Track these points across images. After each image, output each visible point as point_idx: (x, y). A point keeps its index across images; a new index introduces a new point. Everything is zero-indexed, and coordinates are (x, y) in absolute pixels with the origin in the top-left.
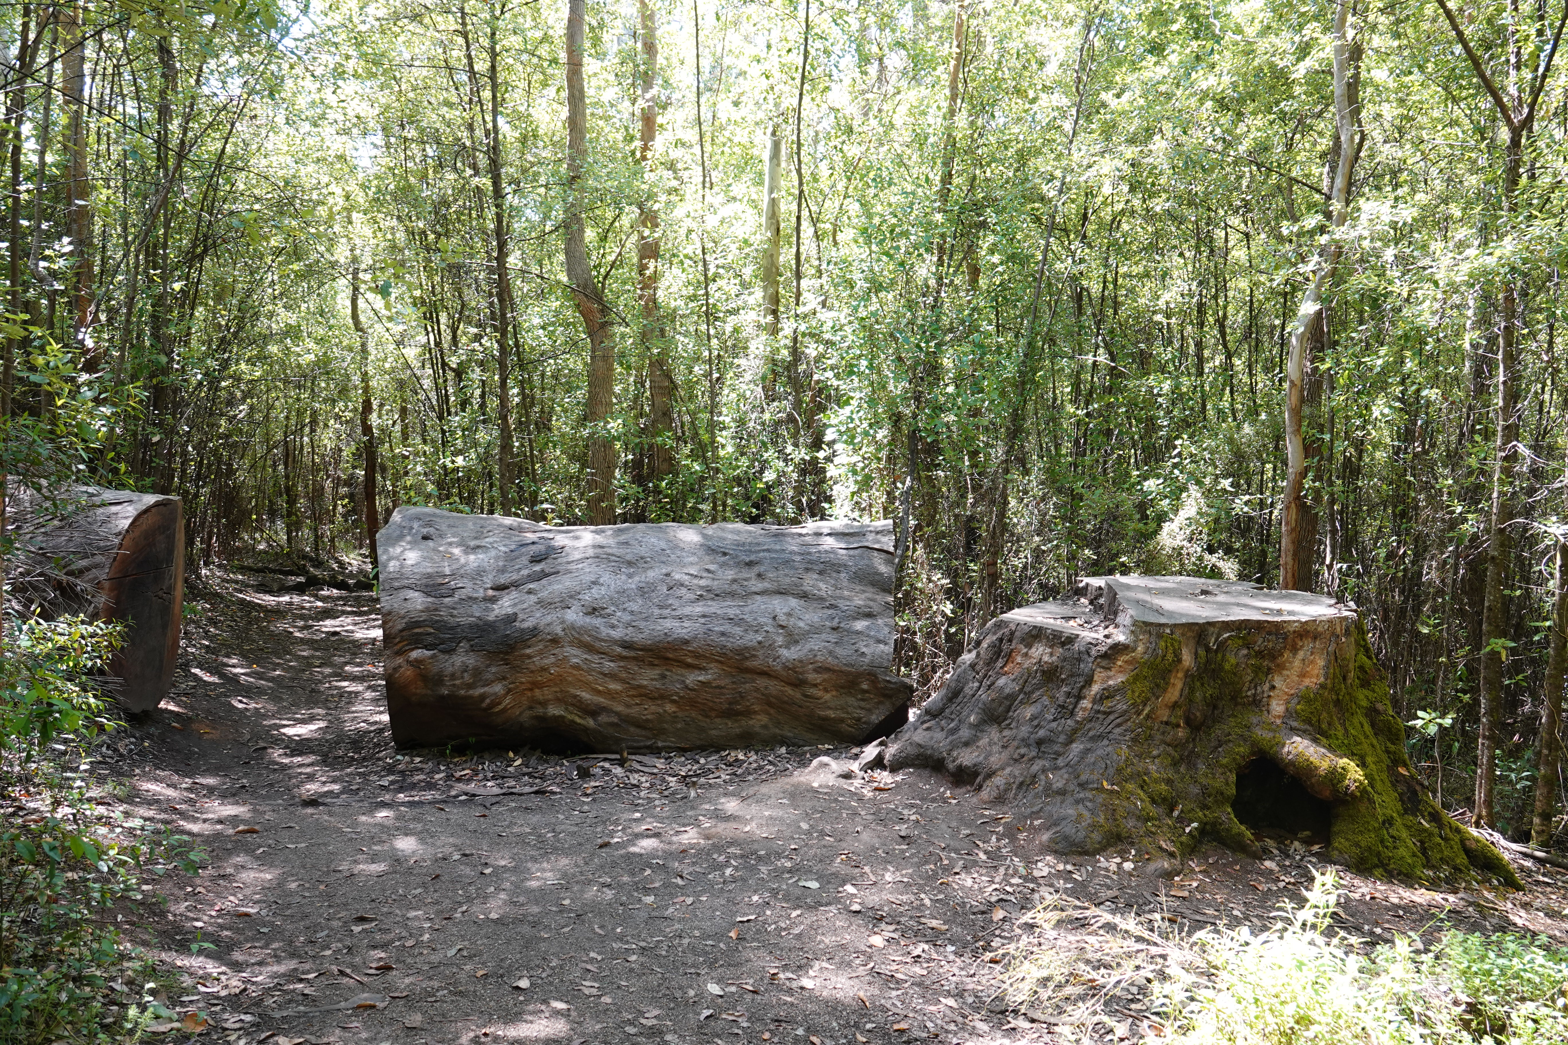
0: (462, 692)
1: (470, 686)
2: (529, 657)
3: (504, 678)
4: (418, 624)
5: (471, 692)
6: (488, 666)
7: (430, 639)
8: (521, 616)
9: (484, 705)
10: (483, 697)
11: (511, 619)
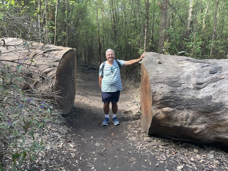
0: (187, 126)
1: (190, 124)
2: (218, 115)
3: (206, 122)
4: (167, 98)
5: (190, 126)
6: (199, 117)
7: (172, 104)
8: (214, 97)
9: (196, 132)
10: (196, 129)
11: (209, 98)
